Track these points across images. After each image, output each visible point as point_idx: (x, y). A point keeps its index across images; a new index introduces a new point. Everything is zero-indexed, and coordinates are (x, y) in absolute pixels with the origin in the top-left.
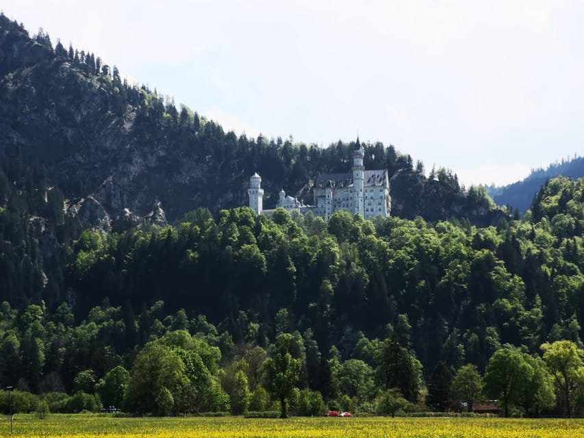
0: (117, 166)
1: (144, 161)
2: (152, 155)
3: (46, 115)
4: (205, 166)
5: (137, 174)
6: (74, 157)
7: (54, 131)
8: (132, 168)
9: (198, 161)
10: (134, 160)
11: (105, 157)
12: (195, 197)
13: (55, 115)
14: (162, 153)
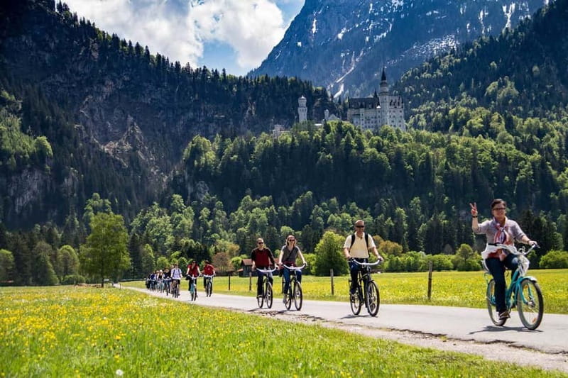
0: (92, 87)
1: (114, 83)
2: (119, 79)
3: (23, 40)
4: (164, 90)
5: (109, 94)
6: (54, 77)
7: (32, 54)
8: (105, 89)
9: (158, 86)
10: (107, 82)
11: (79, 79)
12: (160, 114)
13: (31, 41)
14: (126, 78)
